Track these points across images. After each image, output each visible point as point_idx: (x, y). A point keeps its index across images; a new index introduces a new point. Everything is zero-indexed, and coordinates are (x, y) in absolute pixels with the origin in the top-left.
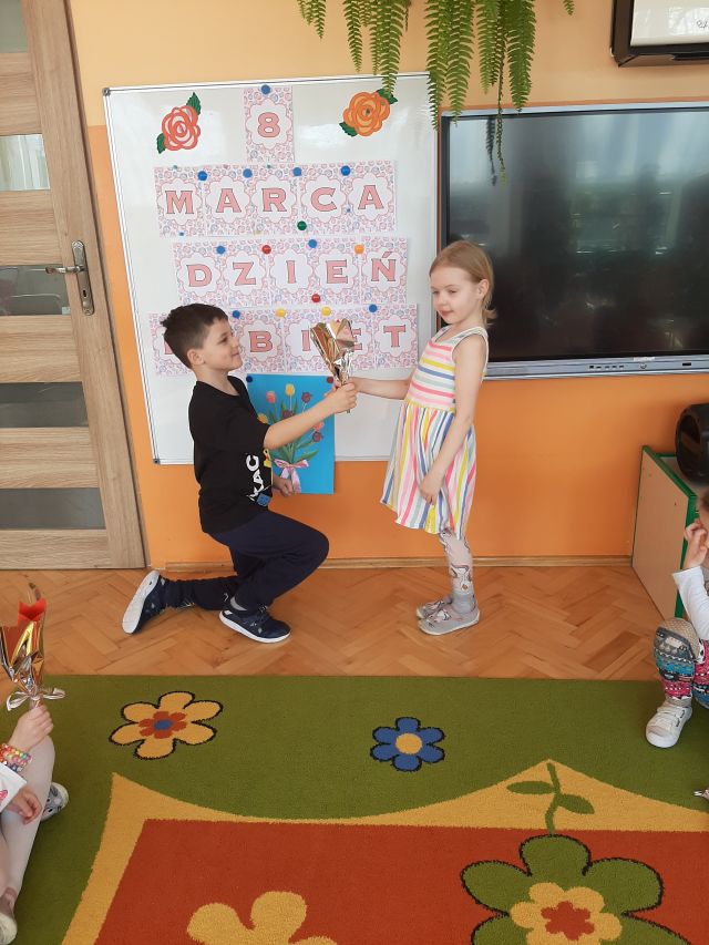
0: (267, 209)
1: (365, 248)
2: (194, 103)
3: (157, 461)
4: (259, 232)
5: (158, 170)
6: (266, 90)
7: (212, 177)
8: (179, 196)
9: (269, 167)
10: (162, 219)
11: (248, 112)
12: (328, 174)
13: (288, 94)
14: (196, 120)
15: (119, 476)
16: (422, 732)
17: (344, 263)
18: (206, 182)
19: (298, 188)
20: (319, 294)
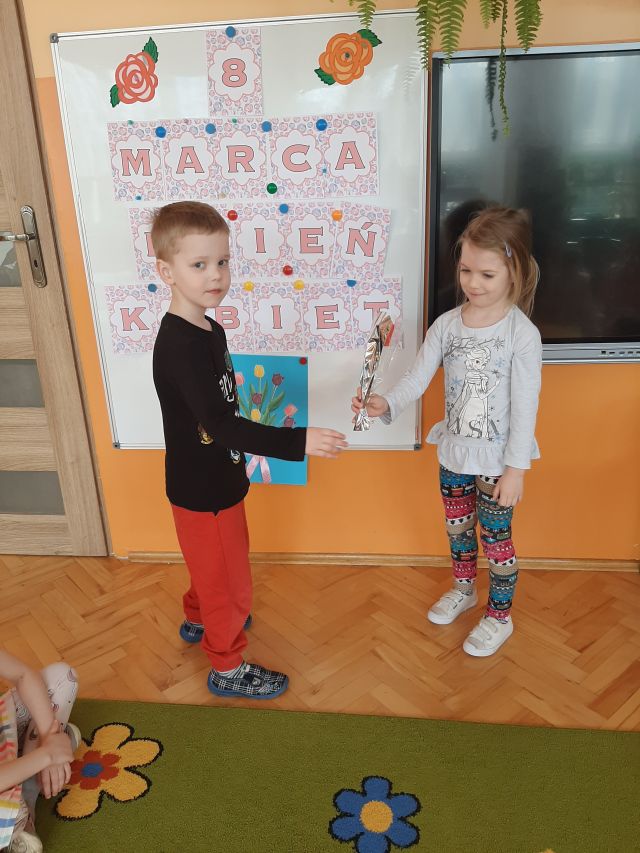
0: (233, 169)
1: (344, 214)
2: (151, 49)
3: (117, 446)
4: (224, 196)
5: (111, 126)
6: (231, 32)
7: (172, 133)
8: (135, 155)
9: (235, 121)
10: (116, 181)
11: (211, 59)
12: (302, 129)
13: (256, 37)
14: (153, 68)
15: (78, 460)
16: (394, 799)
17: (320, 231)
18: (165, 139)
19: (268, 144)
20: (291, 266)
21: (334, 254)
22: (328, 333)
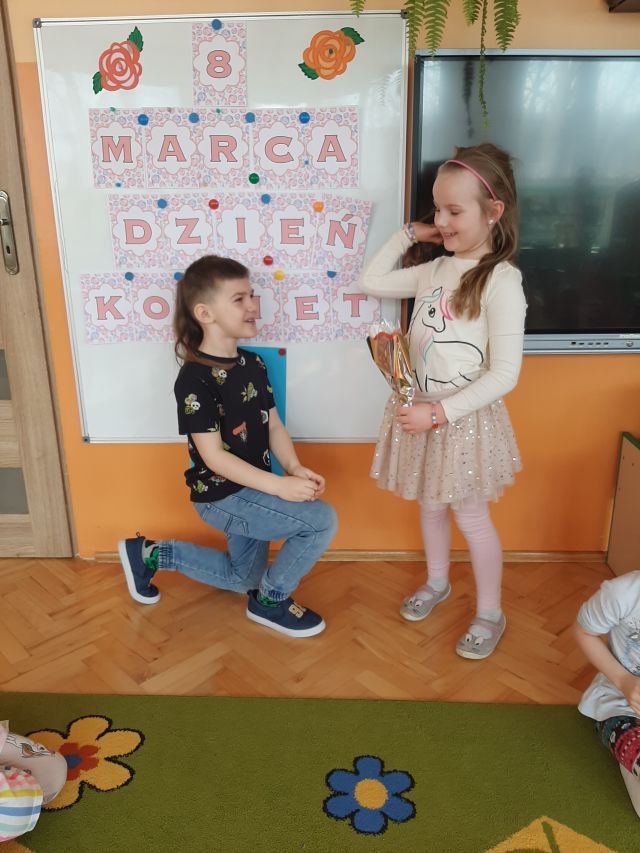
0: (215, 158)
1: (325, 206)
2: (136, 39)
3: (86, 440)
4: (205, 184)
5: (94, 112)
6: (217, 25)
7: (154, 121)
8: (116, 141)
9: (218, 111)
10: (96, 167)
11: (196, 50)
12: (285, 121)
13: (241, 30)
14: (137, 57)
15: (44, 455)
16: (387, 777)
17: (301, 222)
18: (147, 126)
19: (251, 136)
20: (272, 256)
21: (314, 245)
22: (307, 324)
